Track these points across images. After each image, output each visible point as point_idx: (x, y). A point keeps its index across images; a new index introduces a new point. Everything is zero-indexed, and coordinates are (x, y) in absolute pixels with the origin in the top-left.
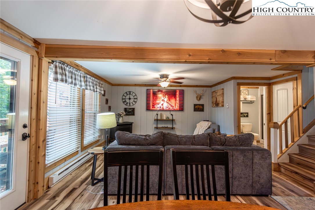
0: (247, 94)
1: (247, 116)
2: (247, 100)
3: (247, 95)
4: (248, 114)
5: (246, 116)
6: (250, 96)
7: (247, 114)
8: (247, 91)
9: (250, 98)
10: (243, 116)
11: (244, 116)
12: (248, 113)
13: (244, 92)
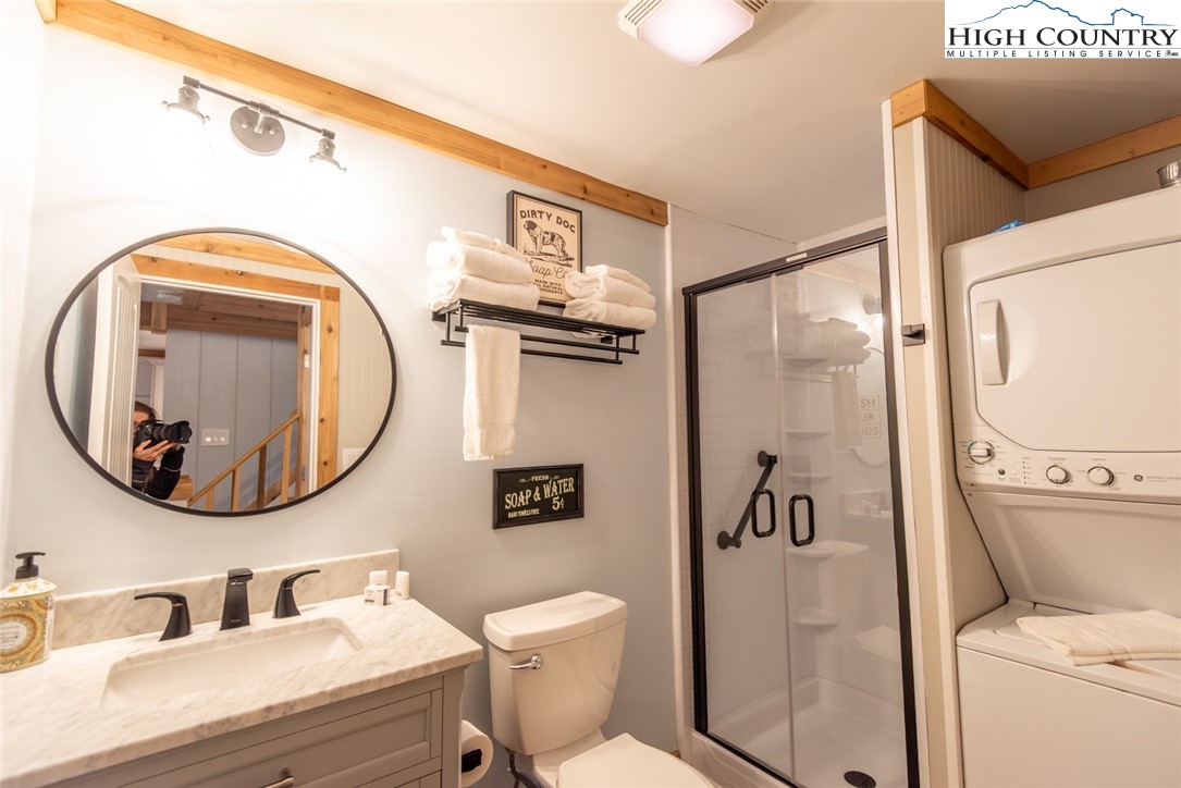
0: (573, 251)
1: (573, 507)
2: (566, 314)
3: (575, 263)
4: (579, 486)
5: (558, 504)
6: (599, 271)
7: (568, 485)
8: (572, 219)
9: (601, 290)
10: (532, 504)
11: (546, 513)
12: (576, 471)
13: (543, 224)
